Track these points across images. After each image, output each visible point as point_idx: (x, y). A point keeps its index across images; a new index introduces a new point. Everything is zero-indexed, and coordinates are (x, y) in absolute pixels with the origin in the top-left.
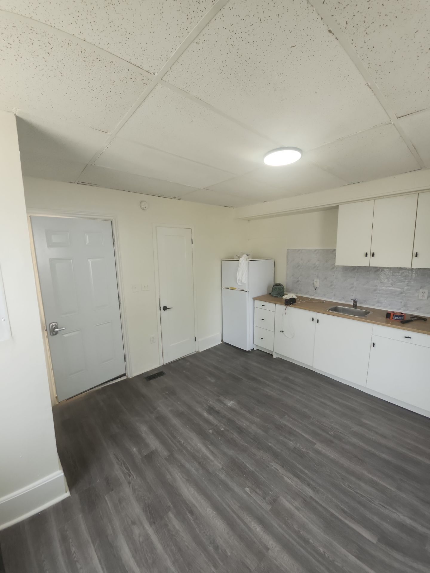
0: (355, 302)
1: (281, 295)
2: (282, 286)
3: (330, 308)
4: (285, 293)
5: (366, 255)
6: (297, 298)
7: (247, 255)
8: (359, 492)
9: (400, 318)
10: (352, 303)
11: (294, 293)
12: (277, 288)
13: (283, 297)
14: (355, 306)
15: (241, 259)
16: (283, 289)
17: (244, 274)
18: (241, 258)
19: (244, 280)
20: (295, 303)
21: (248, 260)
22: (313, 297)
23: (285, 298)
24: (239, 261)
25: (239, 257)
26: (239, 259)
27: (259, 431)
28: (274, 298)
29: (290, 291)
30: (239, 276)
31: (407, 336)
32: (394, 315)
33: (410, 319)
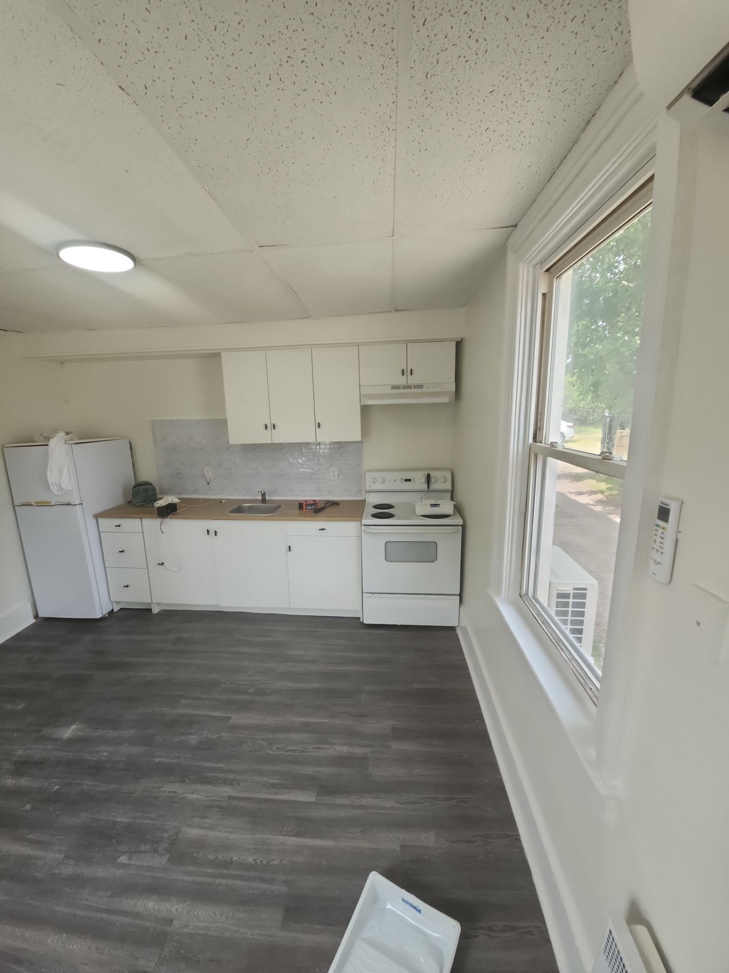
0: (263, 495)
1: (151, 501)
2: (152, 485)
3: (231, 509)
4: (158, 496)
5: (266, 427)
6: (180, 501)
7: (67, 433)
8: (290, 748)
9: (313, 507)
10: (260, 498)
11: (174, 494)
12: (141, 490)
13: (155, 503)
14: (264, 500)
15: (52, 443)
16: (154, 490)
17: (65, 472)
18: (51, 440)
19: (67, 482)
20: (177, 511)
21: (70, 442)
22: (206, 497)
23: (158, 505)
24: (48, 445)
25: (48, 438)
26: (49, 441)
27: (136, 750)
28: (137, 508)
29: (166, 492)
30: (52, 476)
31: (321, 528)
32: (306, 504)
33: (323, 506)
